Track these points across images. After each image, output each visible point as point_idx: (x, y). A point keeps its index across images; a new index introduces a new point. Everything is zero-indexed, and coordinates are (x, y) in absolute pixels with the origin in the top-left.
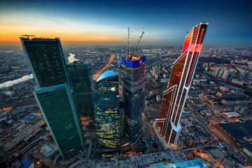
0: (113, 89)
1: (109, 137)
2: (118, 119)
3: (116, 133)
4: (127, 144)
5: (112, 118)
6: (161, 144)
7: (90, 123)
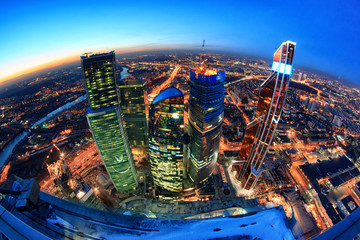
0: (175, 116)
1: (168, 178)
2: (180, 158)
3: (177, 175)
4: (191, 189)
5: (173, 156)
6: (234, 191)
7: (144, 159)
